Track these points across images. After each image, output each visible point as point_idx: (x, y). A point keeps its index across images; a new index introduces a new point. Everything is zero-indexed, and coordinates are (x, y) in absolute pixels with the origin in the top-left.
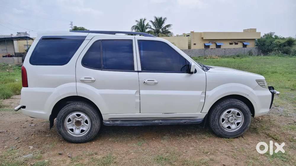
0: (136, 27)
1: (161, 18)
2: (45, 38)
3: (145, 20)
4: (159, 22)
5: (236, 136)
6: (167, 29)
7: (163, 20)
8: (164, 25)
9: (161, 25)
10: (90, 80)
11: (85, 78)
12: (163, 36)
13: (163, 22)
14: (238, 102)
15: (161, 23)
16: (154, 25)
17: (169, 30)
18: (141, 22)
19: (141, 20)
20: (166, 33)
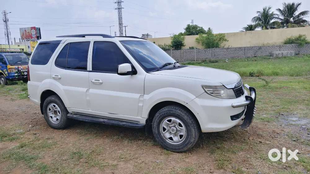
0: (258, 19)
1: (293, 4)
2: (41, 43)
3: (270, 8)
4: (290, 9)
5: (179, 151)
6: (301, 17)
7: (295, 6)
8: (297, 13)
9: (293, 13)
10: (58, 78)
11: (56, 76)
12: (293, 27)
13: (296, 9)
14: (177, 111)
15: (292, 10)
16: (283, 14)
17: (304, 19)
18: (264, 12)
19: (264, 10)
20: (300, 22)
